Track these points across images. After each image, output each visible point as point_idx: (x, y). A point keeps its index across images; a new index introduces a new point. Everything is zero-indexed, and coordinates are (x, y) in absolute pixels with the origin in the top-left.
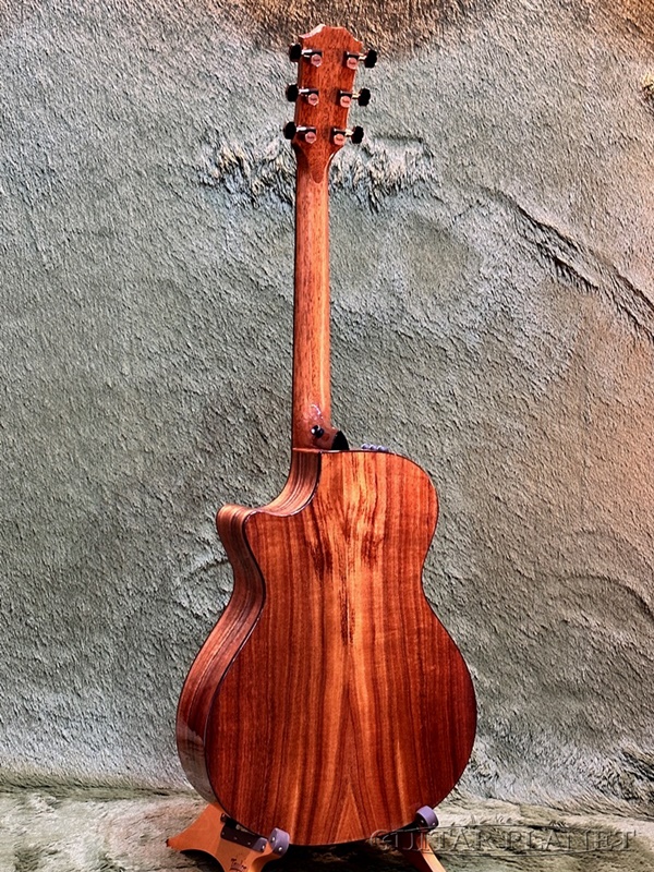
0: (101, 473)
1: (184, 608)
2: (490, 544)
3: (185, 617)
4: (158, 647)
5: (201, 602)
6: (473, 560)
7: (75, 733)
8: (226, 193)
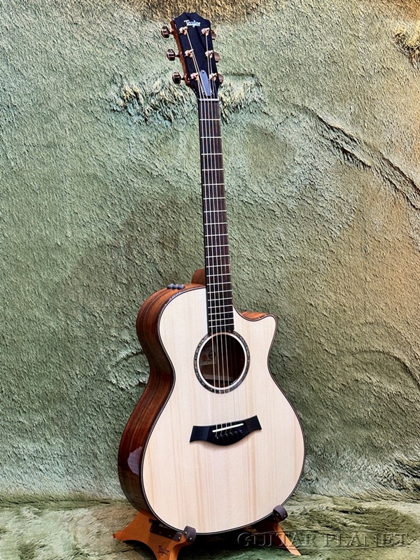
0: (56, 300)
1: (114, 384)
2: (307, 334)
3: (115, 390)
4: (98, 410)
5: (124, 380)
6: (297, 345)
7: (47, 467)
8: (129, 116)
